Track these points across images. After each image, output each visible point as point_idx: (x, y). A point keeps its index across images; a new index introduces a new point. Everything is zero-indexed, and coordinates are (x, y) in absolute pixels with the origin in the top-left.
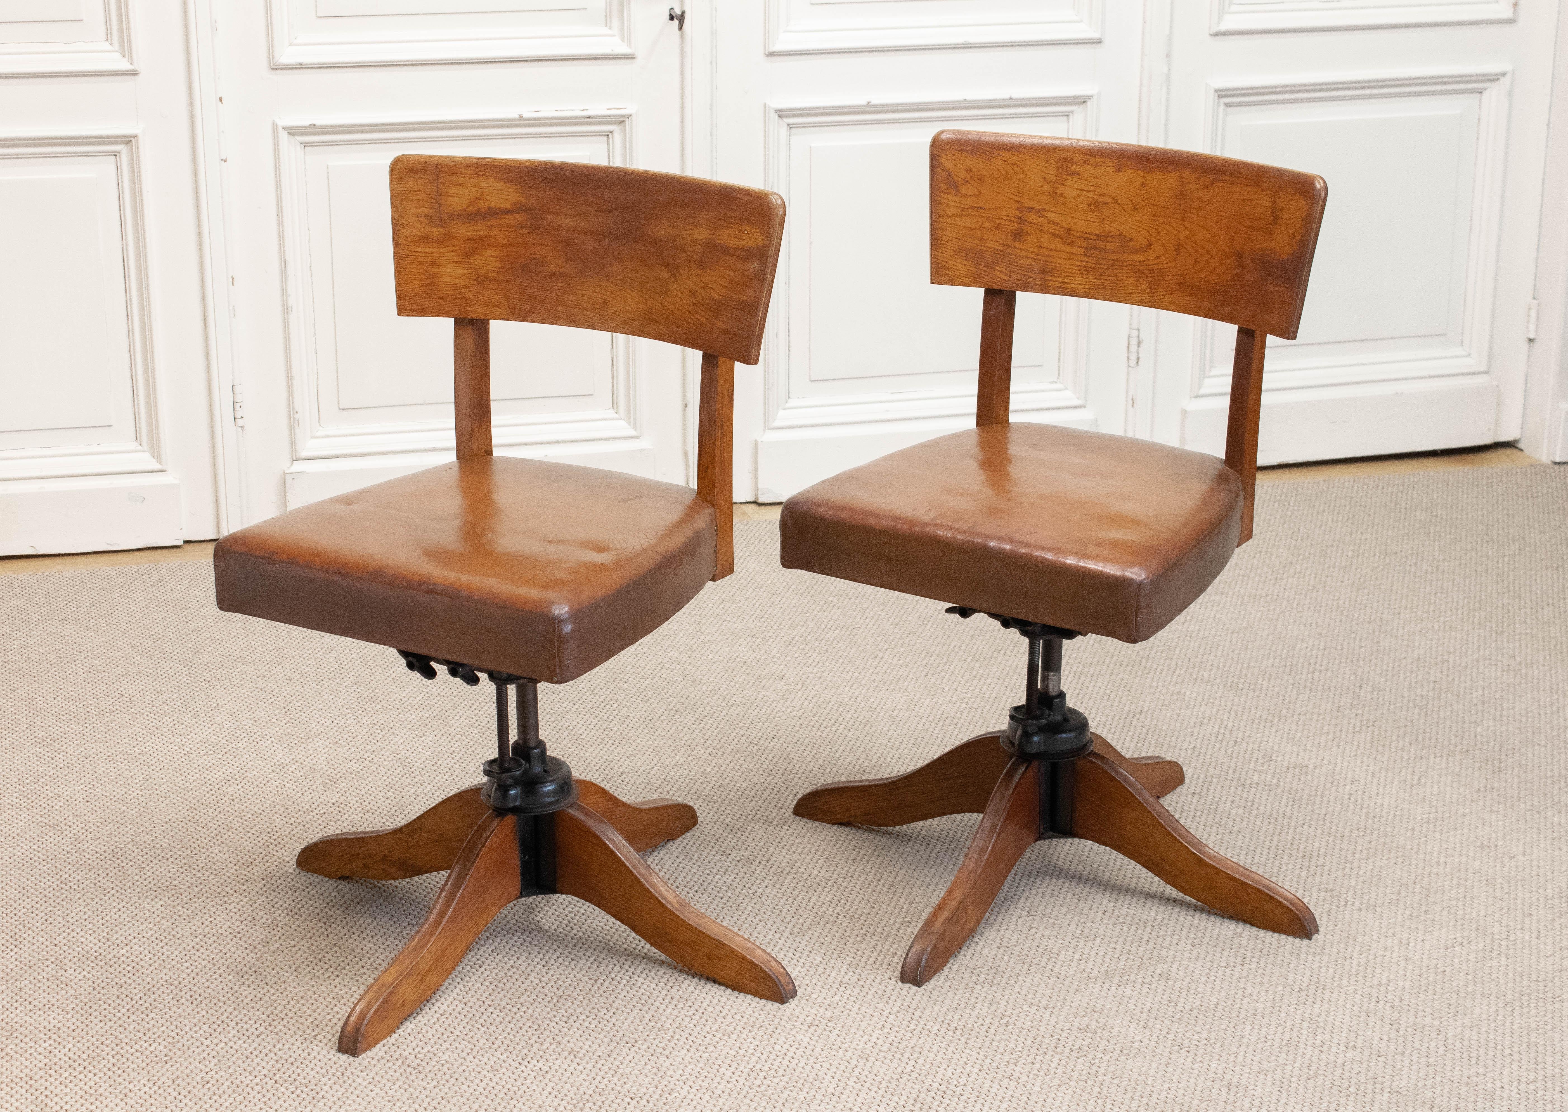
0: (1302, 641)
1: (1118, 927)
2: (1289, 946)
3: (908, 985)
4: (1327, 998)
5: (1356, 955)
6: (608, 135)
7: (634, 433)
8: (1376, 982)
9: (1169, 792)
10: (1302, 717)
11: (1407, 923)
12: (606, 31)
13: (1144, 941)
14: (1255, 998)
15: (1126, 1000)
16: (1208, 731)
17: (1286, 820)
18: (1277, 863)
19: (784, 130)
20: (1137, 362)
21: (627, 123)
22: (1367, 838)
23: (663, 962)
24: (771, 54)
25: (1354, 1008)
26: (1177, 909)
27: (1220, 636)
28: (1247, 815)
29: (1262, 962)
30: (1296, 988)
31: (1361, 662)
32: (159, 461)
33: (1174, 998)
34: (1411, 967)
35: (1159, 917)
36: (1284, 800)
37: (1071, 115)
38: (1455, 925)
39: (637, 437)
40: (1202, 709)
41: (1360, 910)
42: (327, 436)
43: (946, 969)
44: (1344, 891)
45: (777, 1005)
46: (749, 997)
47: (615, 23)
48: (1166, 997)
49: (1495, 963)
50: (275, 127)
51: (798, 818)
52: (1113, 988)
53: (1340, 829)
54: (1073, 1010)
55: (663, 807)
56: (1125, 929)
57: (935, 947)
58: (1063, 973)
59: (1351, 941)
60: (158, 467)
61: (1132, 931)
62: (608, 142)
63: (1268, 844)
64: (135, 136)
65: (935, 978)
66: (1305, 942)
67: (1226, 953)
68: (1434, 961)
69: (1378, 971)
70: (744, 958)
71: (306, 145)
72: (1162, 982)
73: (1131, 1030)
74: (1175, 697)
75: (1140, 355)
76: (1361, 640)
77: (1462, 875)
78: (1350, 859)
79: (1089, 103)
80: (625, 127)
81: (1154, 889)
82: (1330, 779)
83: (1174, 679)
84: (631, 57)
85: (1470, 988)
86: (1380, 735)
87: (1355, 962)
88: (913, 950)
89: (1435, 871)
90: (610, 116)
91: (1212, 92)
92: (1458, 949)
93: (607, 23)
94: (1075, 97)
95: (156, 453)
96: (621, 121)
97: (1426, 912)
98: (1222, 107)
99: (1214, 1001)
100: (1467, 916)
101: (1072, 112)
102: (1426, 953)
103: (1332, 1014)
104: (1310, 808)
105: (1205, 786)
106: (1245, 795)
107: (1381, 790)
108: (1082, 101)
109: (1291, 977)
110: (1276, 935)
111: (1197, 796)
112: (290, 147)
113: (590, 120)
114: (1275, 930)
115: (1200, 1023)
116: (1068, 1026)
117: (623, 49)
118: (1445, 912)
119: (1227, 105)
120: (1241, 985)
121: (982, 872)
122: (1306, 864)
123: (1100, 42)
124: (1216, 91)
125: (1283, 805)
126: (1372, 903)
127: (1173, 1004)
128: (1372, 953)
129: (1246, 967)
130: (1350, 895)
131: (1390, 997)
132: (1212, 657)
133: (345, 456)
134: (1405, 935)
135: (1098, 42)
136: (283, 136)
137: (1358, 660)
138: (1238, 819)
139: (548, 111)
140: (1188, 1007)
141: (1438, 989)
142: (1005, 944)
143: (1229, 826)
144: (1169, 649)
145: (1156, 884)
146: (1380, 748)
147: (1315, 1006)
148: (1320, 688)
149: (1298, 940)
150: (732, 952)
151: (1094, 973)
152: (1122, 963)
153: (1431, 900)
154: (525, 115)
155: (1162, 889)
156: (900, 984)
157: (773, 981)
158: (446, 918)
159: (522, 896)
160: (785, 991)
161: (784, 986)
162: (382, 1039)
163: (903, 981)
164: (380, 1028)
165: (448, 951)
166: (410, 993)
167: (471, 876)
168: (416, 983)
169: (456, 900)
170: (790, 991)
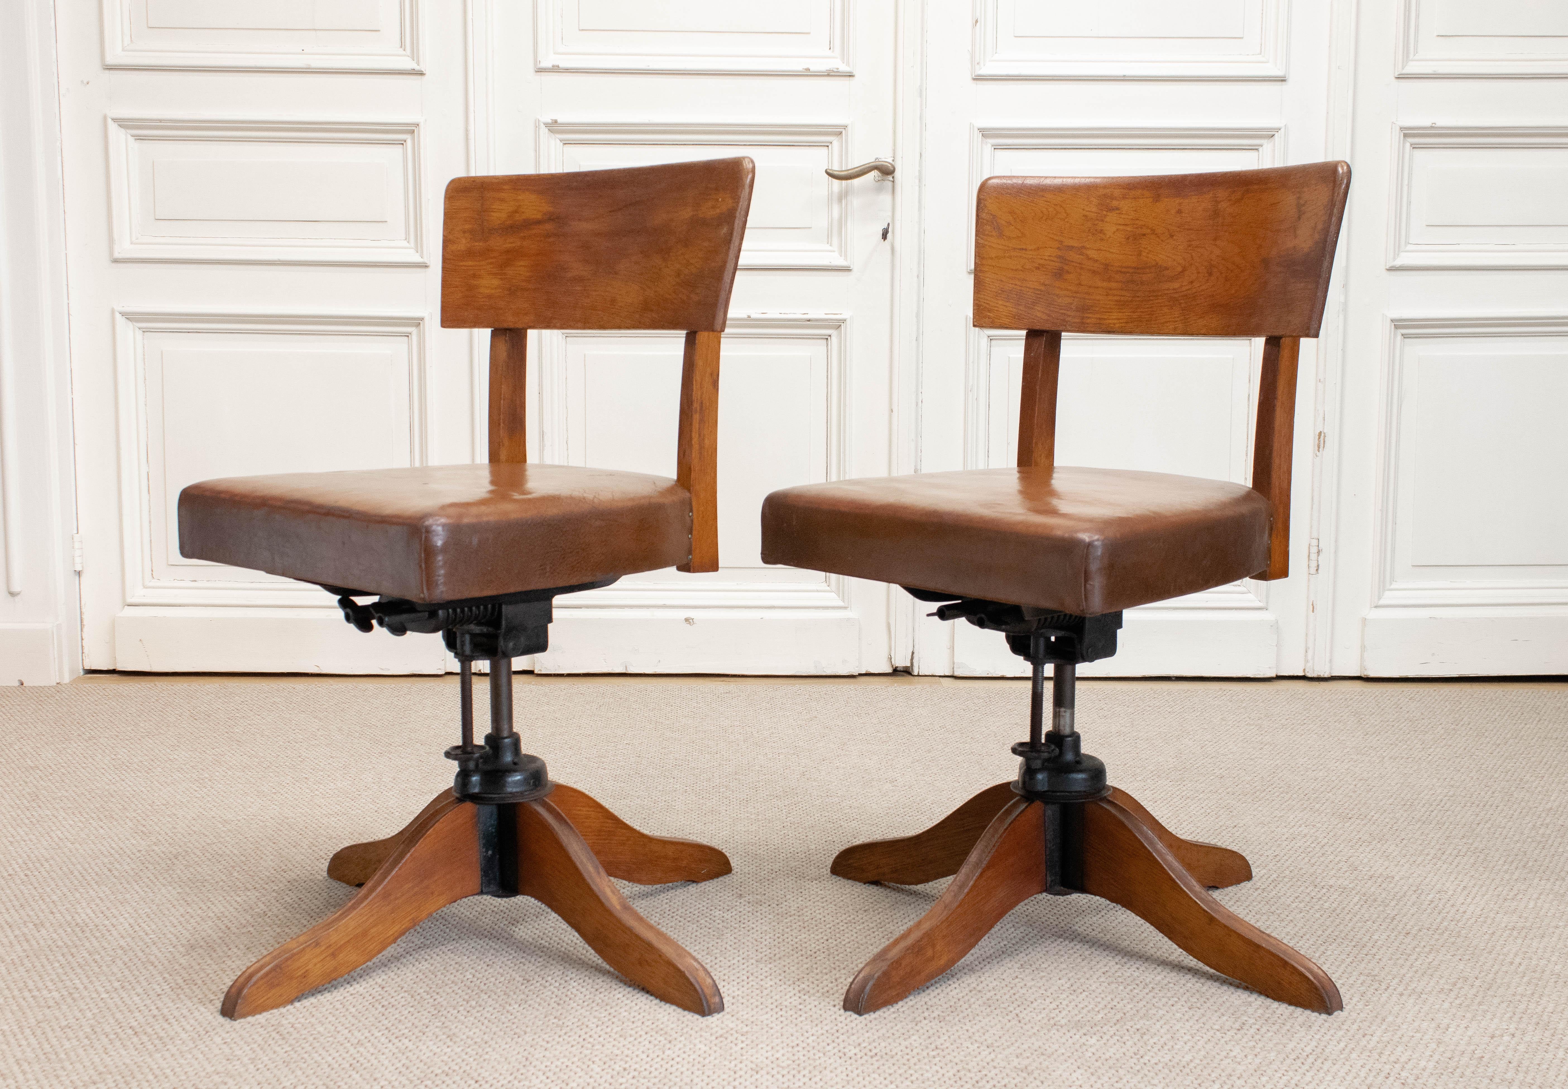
0: (1431, 789)
1: (1113, 986)
2: (1301, 1019)
3: (849, 1013)
4: (1325, 1068)
5: (1378, 1033)
6: (827, 338)
7: (841, 604)
8: (1392, 1058)
9: (1232, 885)
10: (1405, 842)
11: (1454, 1010)
12: (828, 247)
13: (1135, 1000)
14: (1238, 1060)
15: (1084, 1048)
16: (1299, 844)
17: (1349, 916)
18: (1322, 948)
19: (984, 340)
20: (1318, 570)
21: (843, 327)
22: (1436, 936)
23: (609, 972)
25: (1355, 1081)
26: (1189, 976)
27: (1347, 781)
28: (1307, 908)
29: (1263, 1030)
30: (1293, 1056)
31: (1487, 807)
33: (1141, 1052)
34: (1442, 1049)
35: (1165, 982)
36: (1356, 899)
38: (1511, 1018)
39: (845, 608)
40: (1300, 829)
41: (1401, 995)
43: (900, 1003)
44: (1390, 977)
45: (697, 1016)
46: (674, 1007)
47: (835, 241)
48: (1135, 1049)
49: (1550, 1056)
51: (834, 876)
52: (1078, 1036)
53: (1408, 927)
54: (1019, 1051)
55: (683, 844)
56: (1121, 988)
57: (885, 974)
58: (1027, 1019)
59: (1379, 1020)
61: (1127, 990)
62: (827, 344)
63: (1320, 932)
64: (422, 319)
65: (885, 1009)
66: (1324, 1016)
67: (1225, 1018)
68: (1473, 1047)
69: (1400, 1049)
70: (670, 964)
71: (568, 336)
72: (1138, 1036)
73: (1074, 1075)
74: (1276, 819)
75: (1320, 562)
76: (1493, 793)
77: (1537, 975)
78: (1408, 951)
80: (841, 331)
81: (1172, 958)
82: (1414, 888)
83: (1283, 806)
84: (847, 270)
85: (1509, 1076)
86: (1485, 860)
87: (1375, 1039)
88: (861, 976)
89: (1504, 969)
90: (826, 320)
91: (1389, 321)
92: (1506, 1038)
93: (829, 242)
96: (838, 325)
97: (1480, 1004)
98: (1399, 337)
99: (1188, 1058)
100: (1529, 1011)
102: (1466, 1038)
103: (1326, 1083)
104: (1381, 908)
105: (1273, 884)
106: (1313, 894)
107: (1469, 900)
109: (1291, 1046)
110: (1292, 1008)
111: (1259, 891)
112: (553, 336)
113: (809, 323)
114: (1290, 1003)
115: (1160, 1076)
116: (1003, 1064)
117: (840, 262)
118: (1504, 1005)
119: (1404, 336)
120: (1228, 1047)
121: (959, 906)
122: (1355, 951)
124: (1392, 321)
125: (1351, 904)
126: (1419, 989)
127: (1138, 1056)
128: (1399, 1033)
129: (1242, 1032)
130: (1396, 980)
131: (1403, 1074)
132: (1330, 794)
134: (1446, 1021)
137: (1484, 806)
138: (1297, 911)
139: (773, 313)
140: (1153, 1061)
141: (1468, 1073)
142: (979, 988)
143: (1283, 916)
144: (1289, 787)
145: (1177, 953)
146: (1481, 869)
147: (1308, 1074)
148: (1434, 822)
149: (1316, 1014)
150: (660, 956)
151: (1063, 1022)
152: (1100, 1016)
153: (1489, 993)
154: (753, 316)
155: (1182, 958)
156: (842, 1011)
157: (695, 990)
158: (374, 894)
159: (482, 893)
160: (707, 1002)
161: (708, 997)
162: (272, 1008)
163: (846, 1008)
164: (269, 995)
165: (373, 930)
166: (315, 965)
167: (411, 855)
168: (324, 955)
169: (389, 878)
170: (714, 1003)
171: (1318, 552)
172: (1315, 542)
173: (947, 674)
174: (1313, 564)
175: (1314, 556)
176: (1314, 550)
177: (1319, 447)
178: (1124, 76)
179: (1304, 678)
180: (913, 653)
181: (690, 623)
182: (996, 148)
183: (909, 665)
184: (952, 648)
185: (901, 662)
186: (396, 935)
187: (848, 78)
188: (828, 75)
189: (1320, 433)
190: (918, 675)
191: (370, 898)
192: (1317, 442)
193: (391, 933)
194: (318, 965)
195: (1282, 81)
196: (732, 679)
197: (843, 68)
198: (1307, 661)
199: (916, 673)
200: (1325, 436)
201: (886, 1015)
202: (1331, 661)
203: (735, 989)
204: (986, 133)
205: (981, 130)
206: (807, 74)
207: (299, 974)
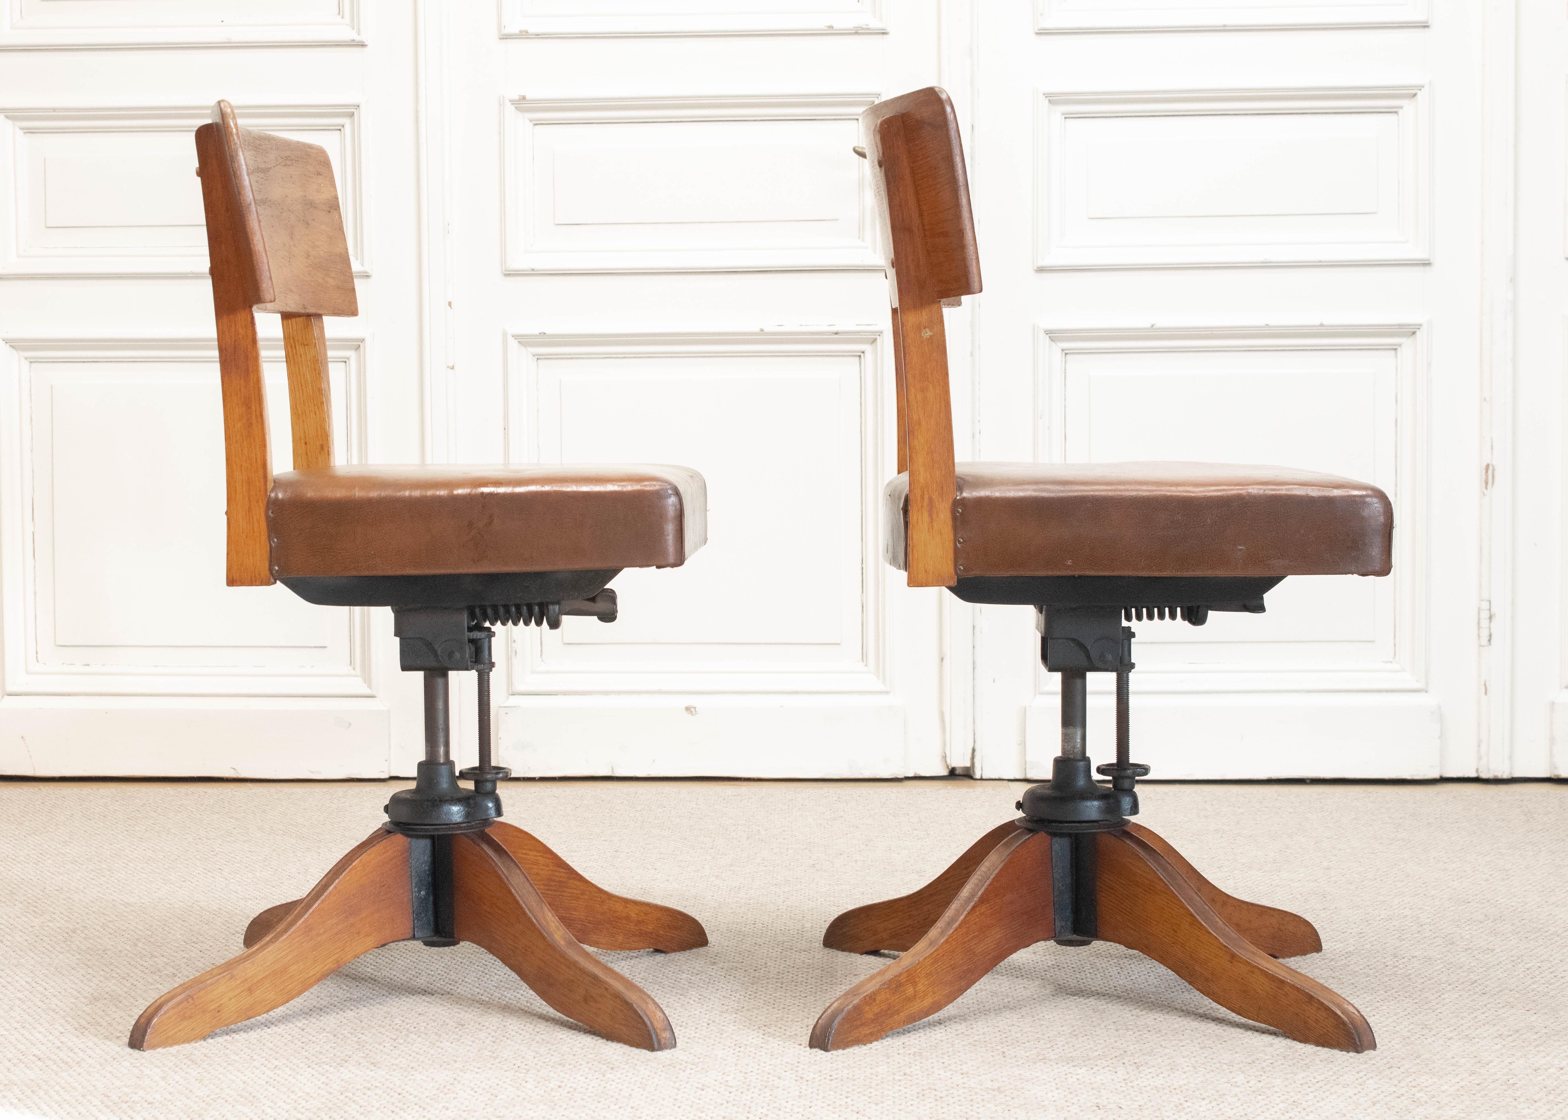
3: (815, 1050)
6: (860, 355)
7: (883, 688)
12: (860, 243)
19: (1058, 355)
20: (1489, 640)
21: (878, 340)
24: (1041, 270)
32: (370, 687)
37: (1399, 349)
39: (887, 693)
42: (548, 672)
45: (645, 1051)
46: (621, 1045)
47: (868, 235)
50: (505, 335)
55: (648, 905)
57: (857, 1009)
60: (367, 691)
62: (860, 363)
64: (363, 340)
71: (539, 357)
75: (1492, 631)
79: (1418, 333)
80: (877, 345)
90: (859, 332)
94: (1400, 326)
95: (367, 676)
101: (1400, 345)
108: (1411, 331)
112: (521, 357)
113: (837, 336)
117: (874, 261)
123: (1429, 264)
133: (565, 693)
135: (1426, 264)
136: (513, 344)
139: (792, 325)
154: (767, 330)
156: (808, 1048)
157: (644, 1023)
158: (294, 928)
159: (414, 938)
160: (657, 1036)
161: (658, 1031)
162: (184, 1042)
163: (812, 1045)
164: (180, 1027)
165: (293, 968)
166: (230, 1000)
167: (335, 887)
168: (239, 990)
169: (311, 911)
170: (665, 1038)
171: (1490, 618)
172: (1485, 605)
173: (1018, 777)
174: (1485, 633)
175: (1485, 623)
176: (1485, 615)
177: (1487, 483)
178: (1225, 26)
179: (1477, 780)
180: (974, 750)
181: (691, 713)
182: (1067, 117)
183: (968, 765)
184: (1023, 744)
185: (960, 762)
186: (318, 975)
187: (880, 36)
188: (856, 33)
189: (1488, 466)
190: (982, 779)
191: (289, 932)
192: (1484, 477)
193: (311, 973)
194: (233, 1001)
195: (1425, 27)
196: (745, 783)
197: (875, 24)
198: (1480, 758)
199: (978, 776)
200: (1494, 470)
201: (855, 1052)
202: (1511, 757)
203: (692, 1032)
204: (1053, 99)
205: (1047, 95)
206: (830, 32)
207: (212, 1007)
